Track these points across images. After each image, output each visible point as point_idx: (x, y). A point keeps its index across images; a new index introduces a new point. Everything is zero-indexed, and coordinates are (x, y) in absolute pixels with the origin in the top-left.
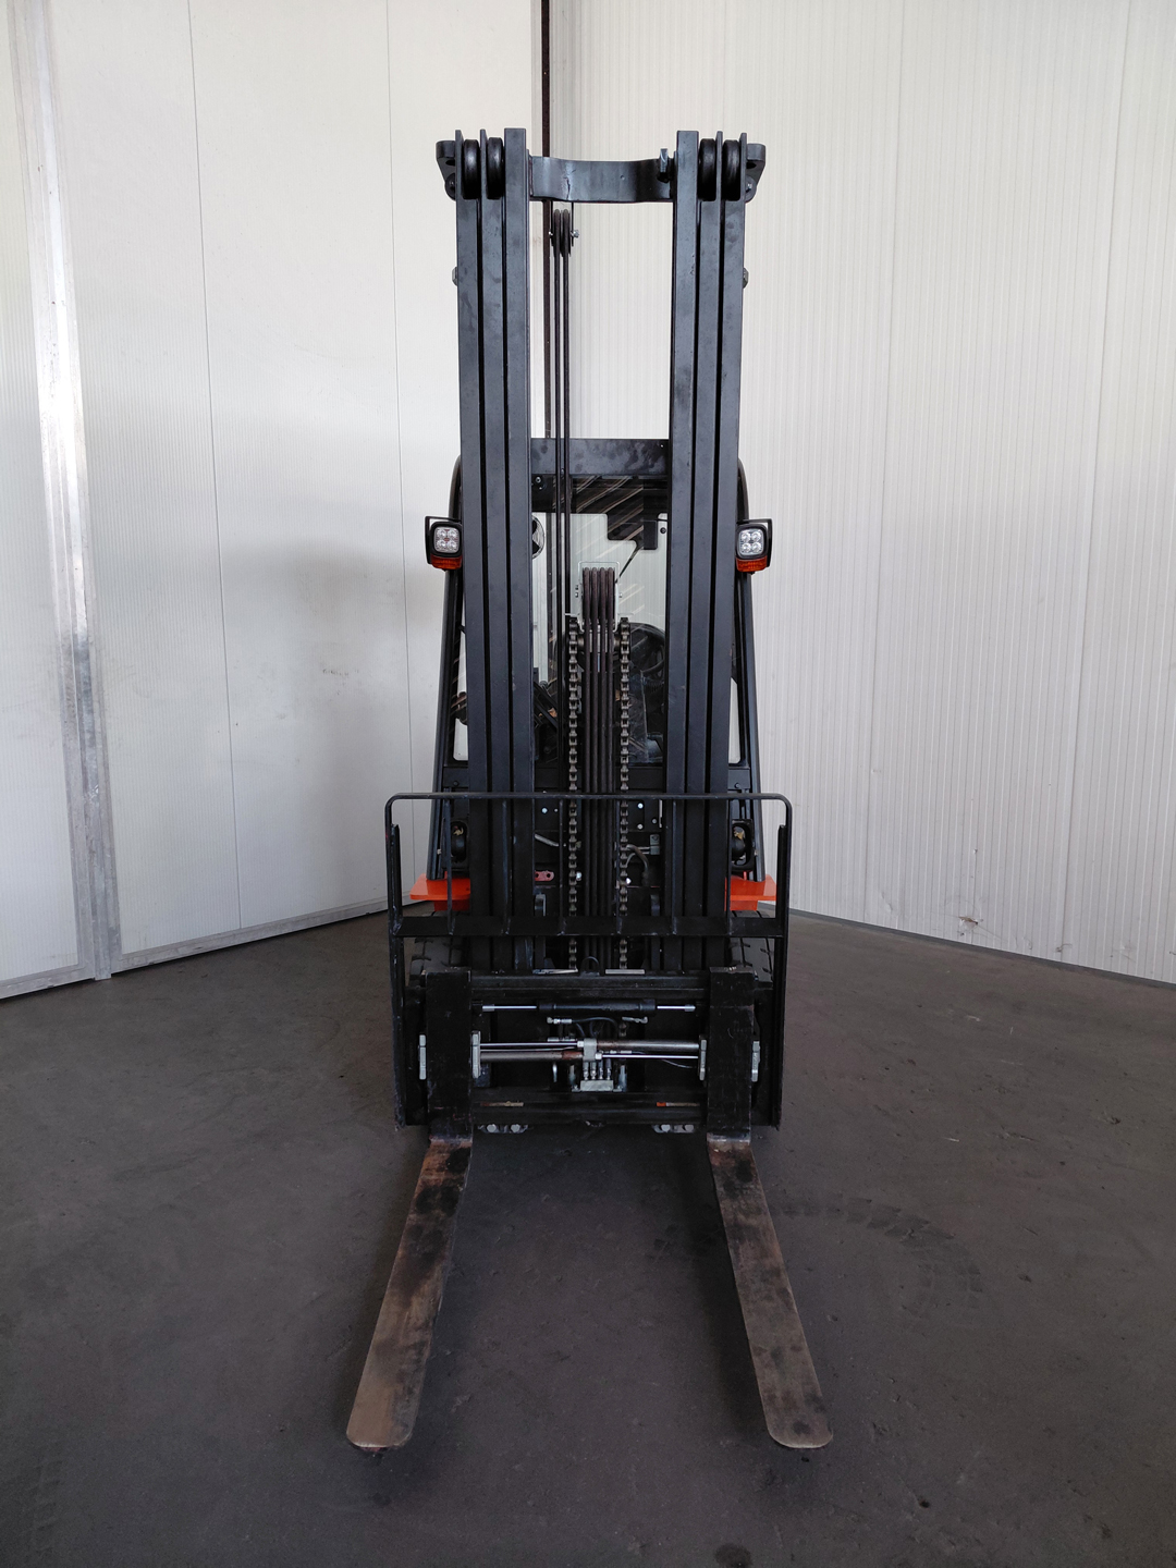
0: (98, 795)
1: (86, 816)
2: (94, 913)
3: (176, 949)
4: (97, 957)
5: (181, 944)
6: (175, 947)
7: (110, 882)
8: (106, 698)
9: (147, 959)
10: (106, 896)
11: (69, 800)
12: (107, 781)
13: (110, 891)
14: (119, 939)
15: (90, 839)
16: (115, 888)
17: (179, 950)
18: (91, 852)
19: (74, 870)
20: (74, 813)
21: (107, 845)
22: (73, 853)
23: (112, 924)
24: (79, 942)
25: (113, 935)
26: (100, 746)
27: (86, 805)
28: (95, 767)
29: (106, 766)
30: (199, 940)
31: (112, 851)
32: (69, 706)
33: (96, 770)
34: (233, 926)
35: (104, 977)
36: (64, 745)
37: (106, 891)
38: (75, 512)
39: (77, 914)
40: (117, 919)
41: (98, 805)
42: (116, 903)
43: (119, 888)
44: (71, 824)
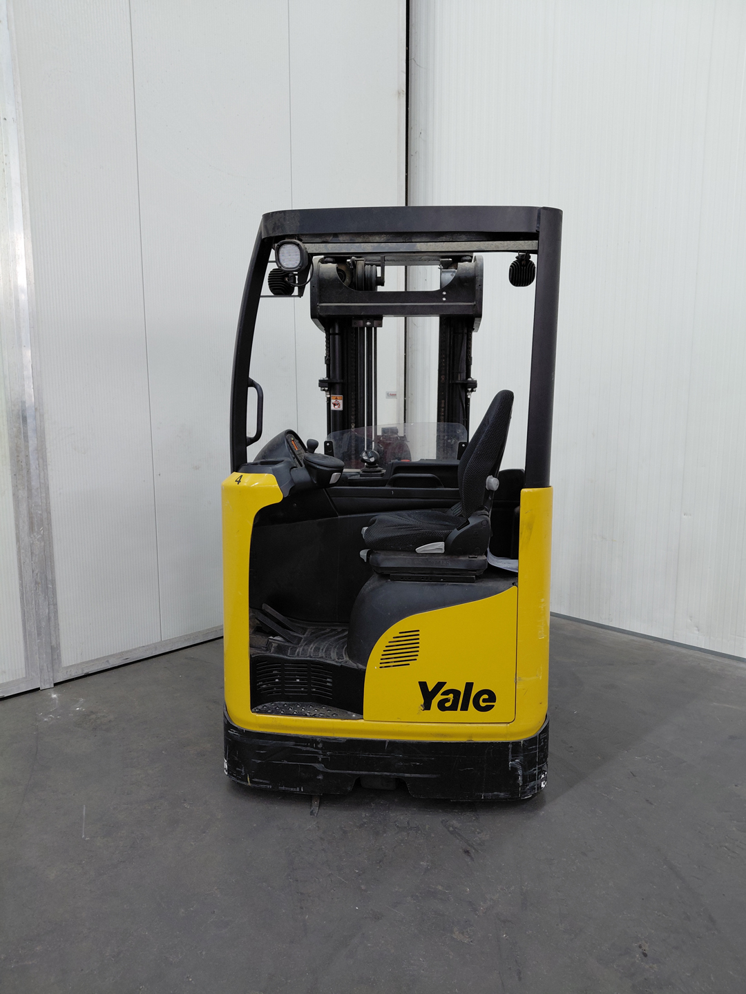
0: (43, 535)
1: (32, 553)
2: (39, 634)
3: (108, 661)
4: (41, 670)
5: (111, 656)
6: (106, 658)
7: (52, 607)
8: (48, 454)
9: (83, 670)
10: (49, 619)
11: (18, 540)
12: (49, 524)
13: (52, 615)
14: (59, 655)
15: (36, 572)
16: (56, 612)
17: (110, 661)
18: (36, 583)
19: (22, 598)
20: (22, 551)
21: (50, 577)
22: (21, 585)
23: (54, 643)
24: (27, 658)
25: (54, 652)
26: (43, 495)
27: (31, 545)
28: (40, 512)
29: (49, 513)
30: (127, 652)
31: (53, 582)
32: (18, 461)
33: (41, 514)
34: (156, 639)
35: (48, 686)
36: (14, 495)
37: (49, 613)
38: (23, 298)
39: (25, 636)
40: (58, 637)
41: (43, 544)
42: (57, 626)
43: (60, 612)
44: (19, 560)
